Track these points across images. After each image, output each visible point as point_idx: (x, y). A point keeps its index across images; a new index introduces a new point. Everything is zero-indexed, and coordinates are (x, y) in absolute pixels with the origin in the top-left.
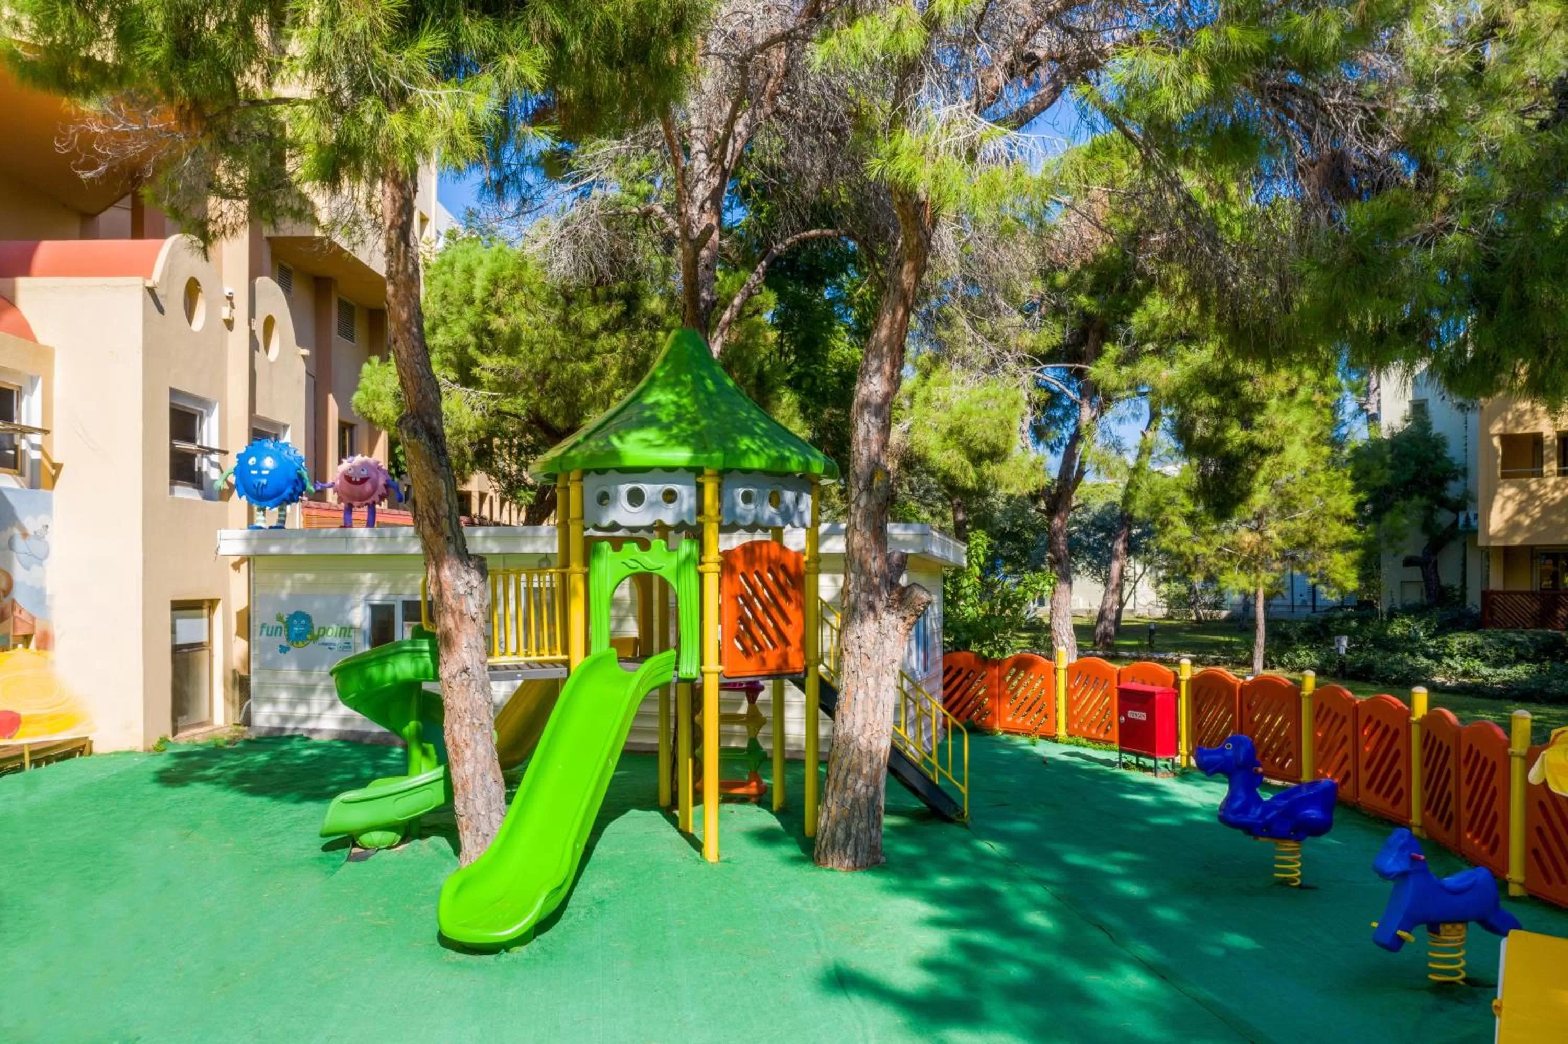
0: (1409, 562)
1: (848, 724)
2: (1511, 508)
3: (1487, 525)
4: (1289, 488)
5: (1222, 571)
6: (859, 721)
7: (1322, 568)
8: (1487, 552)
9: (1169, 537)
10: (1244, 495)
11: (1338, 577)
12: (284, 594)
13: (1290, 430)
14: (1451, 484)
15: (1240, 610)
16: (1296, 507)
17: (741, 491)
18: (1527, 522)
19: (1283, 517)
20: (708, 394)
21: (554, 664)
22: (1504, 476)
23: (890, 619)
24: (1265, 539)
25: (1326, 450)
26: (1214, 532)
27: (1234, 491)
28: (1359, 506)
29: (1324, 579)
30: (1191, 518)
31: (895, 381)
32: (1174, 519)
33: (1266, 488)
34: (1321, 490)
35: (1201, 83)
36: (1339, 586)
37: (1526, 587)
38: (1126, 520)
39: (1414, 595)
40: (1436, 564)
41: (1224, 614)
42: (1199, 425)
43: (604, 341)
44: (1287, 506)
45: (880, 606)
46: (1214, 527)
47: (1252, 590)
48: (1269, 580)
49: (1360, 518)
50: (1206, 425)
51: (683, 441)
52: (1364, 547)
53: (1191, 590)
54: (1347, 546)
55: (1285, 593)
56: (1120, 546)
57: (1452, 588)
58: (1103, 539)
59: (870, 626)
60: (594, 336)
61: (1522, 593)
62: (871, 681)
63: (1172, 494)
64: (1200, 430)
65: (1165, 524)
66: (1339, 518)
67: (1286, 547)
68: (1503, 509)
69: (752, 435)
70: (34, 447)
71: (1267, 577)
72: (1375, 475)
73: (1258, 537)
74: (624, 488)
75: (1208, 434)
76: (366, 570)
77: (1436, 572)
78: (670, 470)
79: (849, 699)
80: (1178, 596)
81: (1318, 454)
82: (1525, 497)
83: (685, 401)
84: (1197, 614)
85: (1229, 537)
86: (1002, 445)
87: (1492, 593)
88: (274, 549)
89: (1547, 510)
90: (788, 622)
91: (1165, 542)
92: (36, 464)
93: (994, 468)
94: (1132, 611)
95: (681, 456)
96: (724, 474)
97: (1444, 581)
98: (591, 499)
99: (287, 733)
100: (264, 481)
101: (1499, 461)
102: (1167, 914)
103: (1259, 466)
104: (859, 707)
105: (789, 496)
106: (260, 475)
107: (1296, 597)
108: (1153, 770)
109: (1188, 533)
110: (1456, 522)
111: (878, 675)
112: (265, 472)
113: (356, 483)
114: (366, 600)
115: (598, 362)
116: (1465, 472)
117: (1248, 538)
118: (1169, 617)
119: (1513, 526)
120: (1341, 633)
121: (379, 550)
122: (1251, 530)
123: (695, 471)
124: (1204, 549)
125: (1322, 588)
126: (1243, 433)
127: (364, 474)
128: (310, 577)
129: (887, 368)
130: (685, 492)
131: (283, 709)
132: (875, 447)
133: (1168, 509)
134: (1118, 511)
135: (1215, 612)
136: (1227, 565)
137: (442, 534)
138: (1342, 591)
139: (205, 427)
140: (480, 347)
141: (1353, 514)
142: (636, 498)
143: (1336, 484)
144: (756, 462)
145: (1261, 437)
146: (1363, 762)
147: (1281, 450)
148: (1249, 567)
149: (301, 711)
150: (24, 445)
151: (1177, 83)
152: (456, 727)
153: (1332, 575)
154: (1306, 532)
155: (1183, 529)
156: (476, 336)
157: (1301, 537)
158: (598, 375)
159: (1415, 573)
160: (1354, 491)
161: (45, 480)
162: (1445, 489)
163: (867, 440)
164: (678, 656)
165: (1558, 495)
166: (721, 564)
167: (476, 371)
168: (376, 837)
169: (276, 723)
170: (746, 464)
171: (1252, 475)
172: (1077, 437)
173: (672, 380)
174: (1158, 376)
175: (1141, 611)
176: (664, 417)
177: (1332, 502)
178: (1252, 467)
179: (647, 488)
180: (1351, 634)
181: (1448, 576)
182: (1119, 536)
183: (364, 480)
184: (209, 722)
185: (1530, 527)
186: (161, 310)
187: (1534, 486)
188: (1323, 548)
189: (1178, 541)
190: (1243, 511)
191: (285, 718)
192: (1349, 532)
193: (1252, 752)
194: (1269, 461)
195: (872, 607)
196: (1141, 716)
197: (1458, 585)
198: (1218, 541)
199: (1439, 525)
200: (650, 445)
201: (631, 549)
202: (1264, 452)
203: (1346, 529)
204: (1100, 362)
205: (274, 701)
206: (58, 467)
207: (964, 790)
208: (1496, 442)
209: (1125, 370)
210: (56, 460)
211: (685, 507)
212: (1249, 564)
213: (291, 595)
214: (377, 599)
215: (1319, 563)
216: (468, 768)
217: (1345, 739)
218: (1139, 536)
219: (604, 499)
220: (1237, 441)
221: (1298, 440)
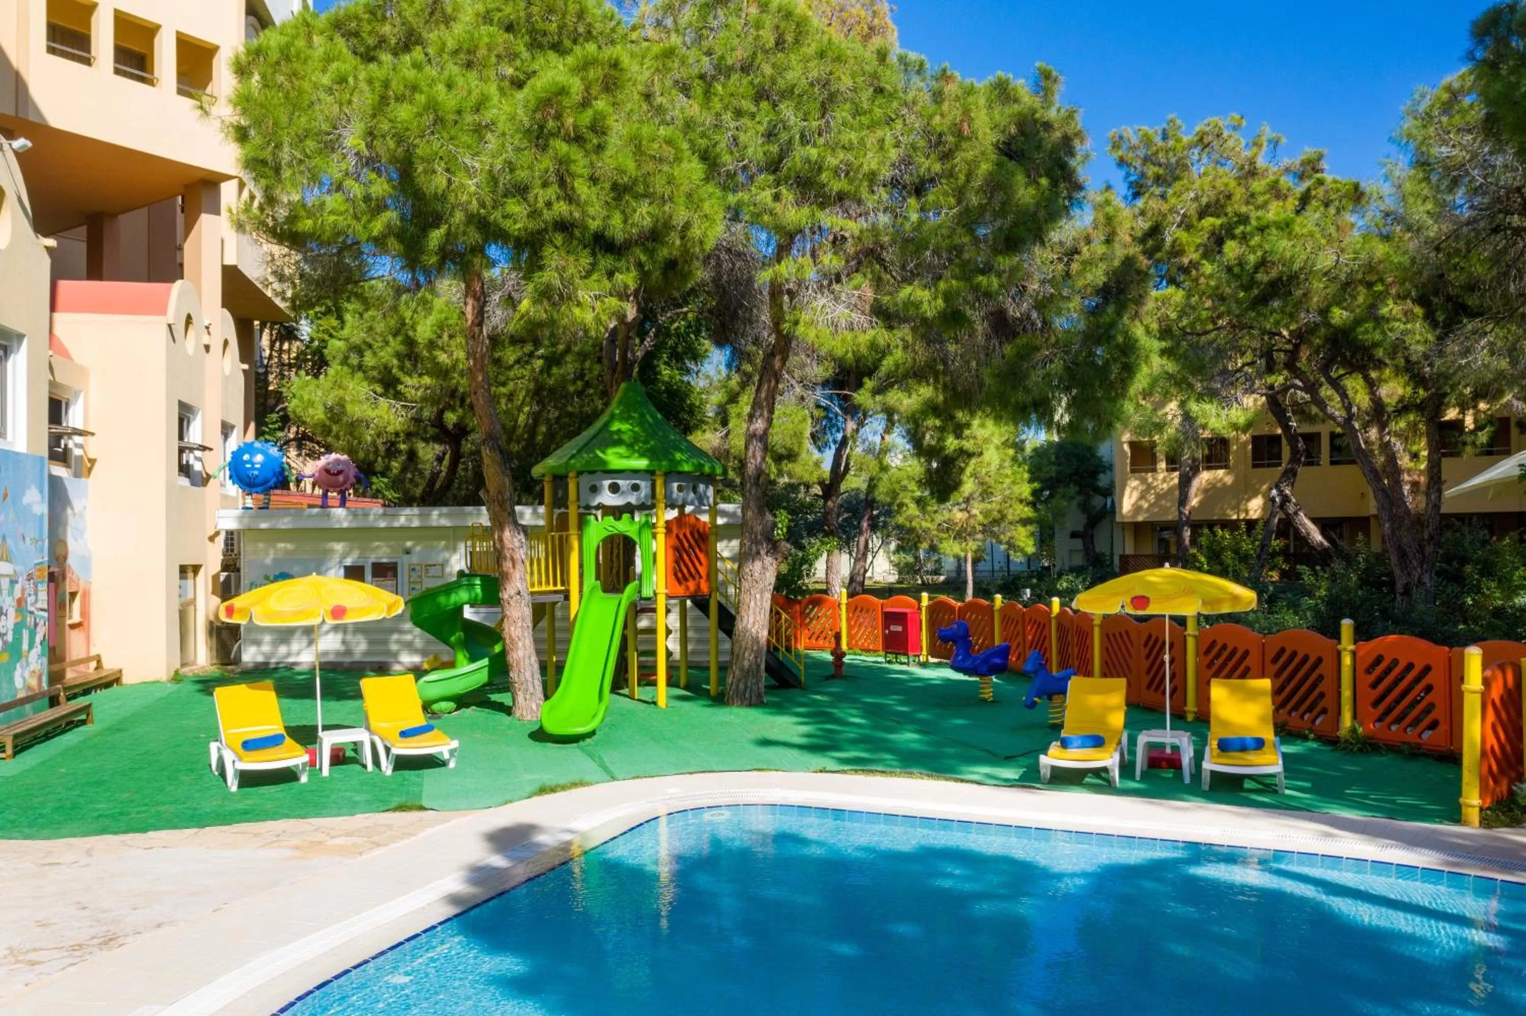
0: (1074, 535)
1: (745, 621)
2: (1136, 495)
3: (1121, 507)
4: (987, 479)
5: (941, 540)
6: (751, 620)
7: (1011, 538)
8: (1124, 525)
9: (904, 515)
10: (957, 485)
11: (1022, 544)
12: (268, 561)
13: (987, 441)
14: (1102, 476)
15: (954, 575)
16: (992, 493)
17: (675, 485)
18: (1146, 505)
19: (983, 500)
20: (650, 425)
21: (556, 592)
22: (1133, 471)
23: (768, 560)
24: (971, 516)
25: (1011, 452)
26: (936, 512)
27: (951, 483)
28: (1035, 493)
29: (1011, 545)
30: (919, 502)
31: (770, 421)
32: (907, 501)
33: (972, 479)
34: (1008, 481)
35: (940, 302)
36: (1022, 550)
37: (1150, 552)
38: (870, 503)
39: (1079, 560)
40: (1092, 536)
41: (942, 578)
42: (928, 437)
43: (517, 371)
44: (986, 494)
45: (763, 552)
46: (935, 508)
47: (962, 554)
48: (974, 547)
49: (1036, 500)
50: (932, 437)
51: (642, 455)
52: (1037, 522)
53: (917, 558)
54: (1025, 522)
55: (986, 557)
56: (865, 524)
57: (1103, 554)
58: (850, 518)
59: (758, 565)
60: (510, 368)
61: (1145, 556)
62: (758, 596)
63: (905, 482)
64: (929, 439)
65: (901, 505)
66: (1021, 501)
67: (986, 522)
68: (1130, 497)
69: (681, 451)
70: (77, 445)
71: (972, 545)
72: (1045, 469)
73: (967, 515)
74: (607, 483)
75: (933, 443)
76: (339, 540)
77: (1092, 543)
78: (635, 472)
79: (745, 607)
80: (907, 564)
81: (1006, 455)
82: (1144, 487)
83: (637, 429)
84: (922, 578)
85: (947, 515)
86: (796, 448)
87: (1128, 556)
88: (263, 526)
89: (1159, 497)
90: (701, 564)
91: (901, 520)
92: (80, 458)
93: (790, 466)
94: (870, 578)
95: (642, 463)
96: (667, 474)
97: (1098, 549)
98: (585, 489)
99: (272, 666)
100: (256, 473)
101: (1128, 461)
102: (923, 716)
103: (967, 464)
104: (751, 611)
105: (702, 487)
106: (253, 468)
107: (996, 564)
108: (908, 664)
109: (917, 513)
110: (1106, 504)
111: (762, 592)
112: (258, 466)
113: (334, 474)
114: (340, 562)
115: (511, 385)
116: (1110, 467)
117: (959, 516)
118: (899, 582)
119: (1137, 509)
120: (1025, 587)
121: (354, 525)
122: (961, 510)
123: (649, 473)
124: (929, 525)
125: (1011, 552)
126: (956, 442)
127: (340, 467)
128: (290, 546)
129: (766, 414)
130: (644, 485)
131: (266, 648)
132: (759, 459)
133: (902, 495)
134: (862, 496)
135: (935, 577)
136: (945, 536)
137: (505, 510)
138: (1025, 554)
139: (191, 428)
140: (401, 368)
141: (1031, 498)
142: (614, 489)
143: (1019, 476)
144: (686, 468)
145: (968, 445)
146: (1028, 645)
147: (981, 454)
148: (961, 537)
149: (283, 649)
150: (71, 444)
151: (930, 302)
152: (512, 628)
153: (1018, 543)
154: (1000, 512)
155: (913, 509)
156: (399, 360)
157: (996, 515)
158: (511, 397)
159: (1078, 543)
160: (1030, 481)
161: (85, 470)
162: (1096, 480)
163: (754, 456)
164: (640, 586)
165: (1165, 486)
166: (666, 528)
167: (400, 387)
168: (444, 705)
169: (260, 659)
170: (680, 469)
171: (962, 470)
172: (844, 443)
173: (625, 415)
174: (901, 404)
175: (878, 578)
176: (625, 437)
177: (1016, 490)
178: (962, 465)
179: (620, 482)
180: (1033, 588)
181: (1101, 546)
182: (862, 517)
183: (340, 472)
184: (194, 663)
185: (1148, 509)
186: (174, 340)
187: (1150, 480)
188: (1011, 523)
189: (910, 519)
190: (956, 497)
191: (267, 656)
192: (1028, 512)
193: (967, 630)
194: (973, 461)
195: (758, 553)
196: (899, 629)
197: (1108, 552)
198: (939, 518)
199: (1094, 507)
200: (622, 457)
201: (610, 519)
202: (970, 455)
203: (1026, 509)
204: (861, 391)
205: (258, 643)
206: (92, 461)
207: (802, 668)
208: (1126, 447)
209: (878, 398)
210: (91, 456)
211: (643, 495)
212: (961, 535)
213: (275, 560)
214: (348, 562)
215: (1009, 534)
216: (521, 653)
217: (1018, 634)
218: (878, 516)
219: (595, 490)
220: (952, 448)
221: (992, 447)
